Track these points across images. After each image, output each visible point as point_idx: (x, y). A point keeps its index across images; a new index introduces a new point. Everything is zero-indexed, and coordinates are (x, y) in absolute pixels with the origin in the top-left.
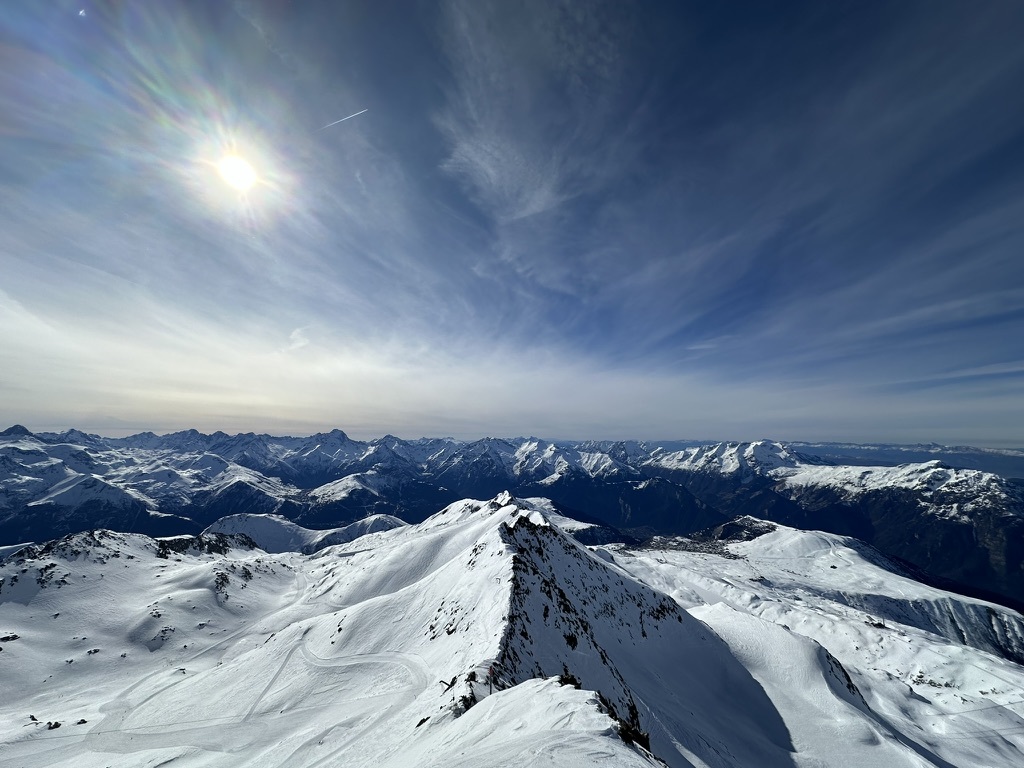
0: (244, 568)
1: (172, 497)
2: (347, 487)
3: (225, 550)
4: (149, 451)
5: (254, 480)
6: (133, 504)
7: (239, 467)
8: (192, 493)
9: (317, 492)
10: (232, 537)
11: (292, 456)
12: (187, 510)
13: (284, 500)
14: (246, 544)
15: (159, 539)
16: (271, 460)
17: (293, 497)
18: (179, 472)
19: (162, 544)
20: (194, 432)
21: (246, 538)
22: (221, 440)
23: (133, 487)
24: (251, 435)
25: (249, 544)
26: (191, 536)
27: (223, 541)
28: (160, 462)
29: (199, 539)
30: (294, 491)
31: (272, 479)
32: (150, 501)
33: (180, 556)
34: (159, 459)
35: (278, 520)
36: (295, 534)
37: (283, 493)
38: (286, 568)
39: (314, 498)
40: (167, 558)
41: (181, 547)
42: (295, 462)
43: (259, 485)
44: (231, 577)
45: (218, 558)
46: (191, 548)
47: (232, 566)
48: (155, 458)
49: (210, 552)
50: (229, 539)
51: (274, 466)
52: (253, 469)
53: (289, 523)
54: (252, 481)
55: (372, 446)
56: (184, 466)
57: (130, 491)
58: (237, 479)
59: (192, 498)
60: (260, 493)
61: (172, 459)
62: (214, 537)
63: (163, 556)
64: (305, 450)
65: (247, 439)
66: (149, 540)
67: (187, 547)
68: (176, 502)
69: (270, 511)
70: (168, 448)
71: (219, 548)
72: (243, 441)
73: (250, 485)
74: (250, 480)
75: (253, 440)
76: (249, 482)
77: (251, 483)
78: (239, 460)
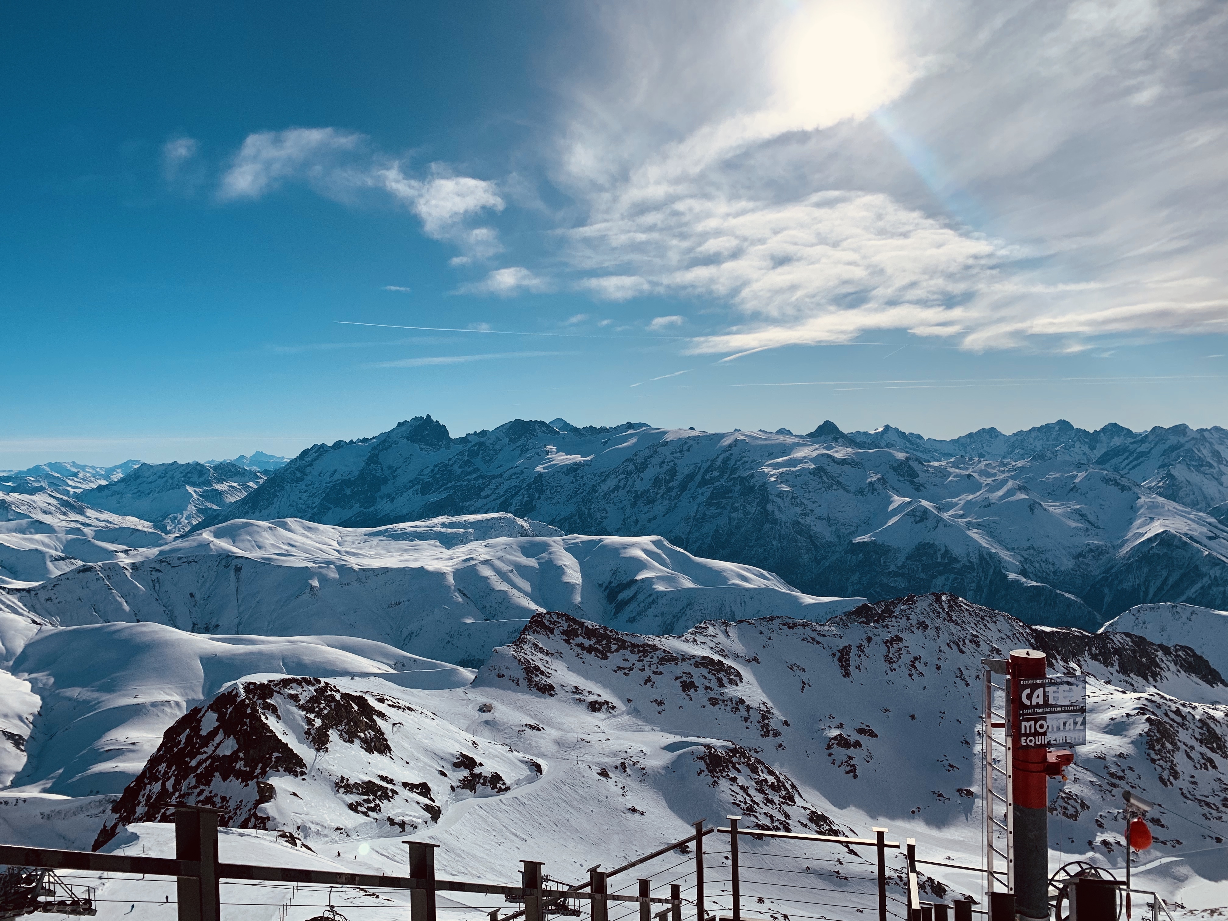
3: (1155, 674)
4: (994, 463)
5: (1199, 531)
7: (1161, 499)
10: (1166, 650)
12: (1069, 580)
15: (1034, 627)
18: (1046, 504)
19: (1040, 636)
20: (1064, 425)
22: (1117, 441)
23: (978, 526)
24: (1181, 429)
26: (1086, 633)
28: (1013, 484)
32: (1007, 555)
34: (1013, 478)
43: (1212, 544)
48: (1004, 477)
52: (1194, 505)
54: (1195, 534)
56: (1054, 492)
57: (975, 534)
58: (1159, 527)
59: (1074, 557)
60: (1214, 561)
61: (1032, 479)
62: (1127, 642)
65: (1173, 440)
67: (1081, 653)
68: (1047, 561)
70: (1024, 456)
72: (1164, 443)
73: (1189, 541)
74: (1189, 532)
75: (1187, 442)
76: (1186, 535)
77: (1191, 538)
78: (1160, 484)
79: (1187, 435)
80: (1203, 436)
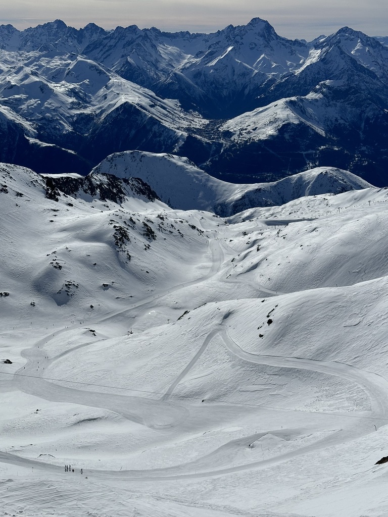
0: (146, 225)
1: (51, 121)
2: (276, 120)
3: (121, 198)
4: (13, 54)
5: (145, 102)
6: (9, 128)
7: (123, 81)
8: (72, 117)
9: (232, 124)
10: (126, 181)
11: (193, 65)
12: (69, 140)
13: (186, 134)
14: (144, 194)
15: (45, 175)
16: (164, 71)
17: (198, 131)
18: (52, 85)
19: (49, 181)
20: (60, 23)
21: (144, 184)
22: (95, 37)
23: (5, 103)
24: (133, 29)
25: (148, 193)
26: (79, 176)
27: (117, 187)
28: (28, 70)
29: (89, 179)
30: (199, 122)
31: (169, 102)
32: (27, 125)
33: (70, 199)
34: (27, 65)
35: (180, 163)
36: (205, 185)
37: (185, 124)
38: (195, 231)
39: (228, 134)
40: (57, 200)
41: (70, 187)
42: (197, 75)
43: (152, 110)
44: (131, 234)
45: (114, 208)
46: (81, 191)
47: (131, 220)
48: (21, 64)
49: (103, 198)
50: (123, 184)
51: (169, 80)
52: (142, 84)
53: (195, 168)
54: (143, 104)
55: (317, 47)
56: (56, 76)
57: (3, 110)
58: (122, 99)
59: (72, 124)
60: (154, 122)
61: (41, 66)
62: (105, 179)
63: (53, 197)
64: (211, 56)
65: (129, 37)
66: (34, 176)
67: (77, 189)
68: (55, 128)
69: (169, 150)
70: (34, 48)
71: (112, 193)
72: (124, 39)
73: (140, 109)
74: (140, 103)
75: (137, 38)
76: (138, 104)
77: (141, 107)
78: (122, 69)
79: (137, 33)
80: (146, 34)
